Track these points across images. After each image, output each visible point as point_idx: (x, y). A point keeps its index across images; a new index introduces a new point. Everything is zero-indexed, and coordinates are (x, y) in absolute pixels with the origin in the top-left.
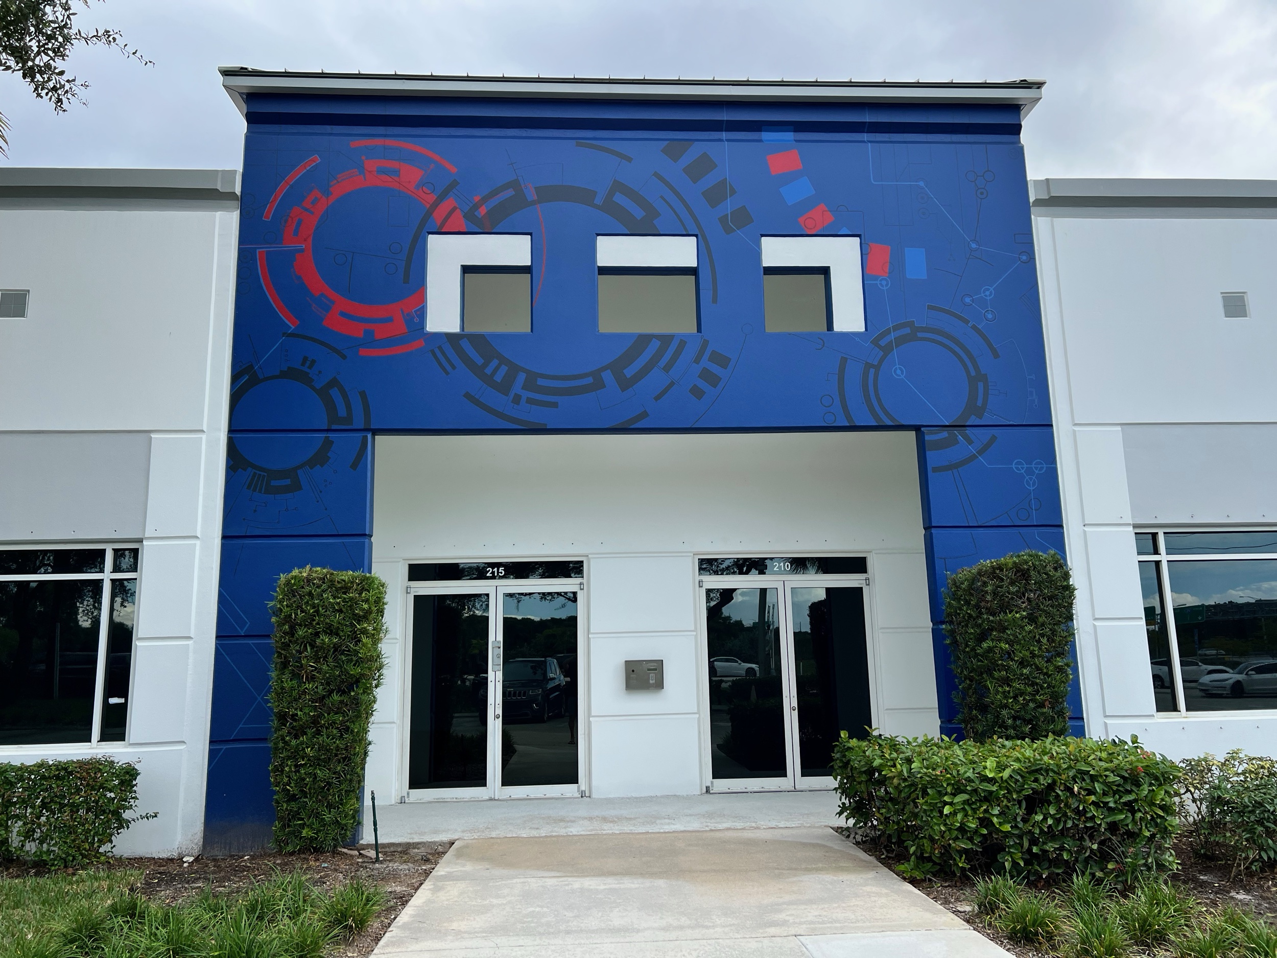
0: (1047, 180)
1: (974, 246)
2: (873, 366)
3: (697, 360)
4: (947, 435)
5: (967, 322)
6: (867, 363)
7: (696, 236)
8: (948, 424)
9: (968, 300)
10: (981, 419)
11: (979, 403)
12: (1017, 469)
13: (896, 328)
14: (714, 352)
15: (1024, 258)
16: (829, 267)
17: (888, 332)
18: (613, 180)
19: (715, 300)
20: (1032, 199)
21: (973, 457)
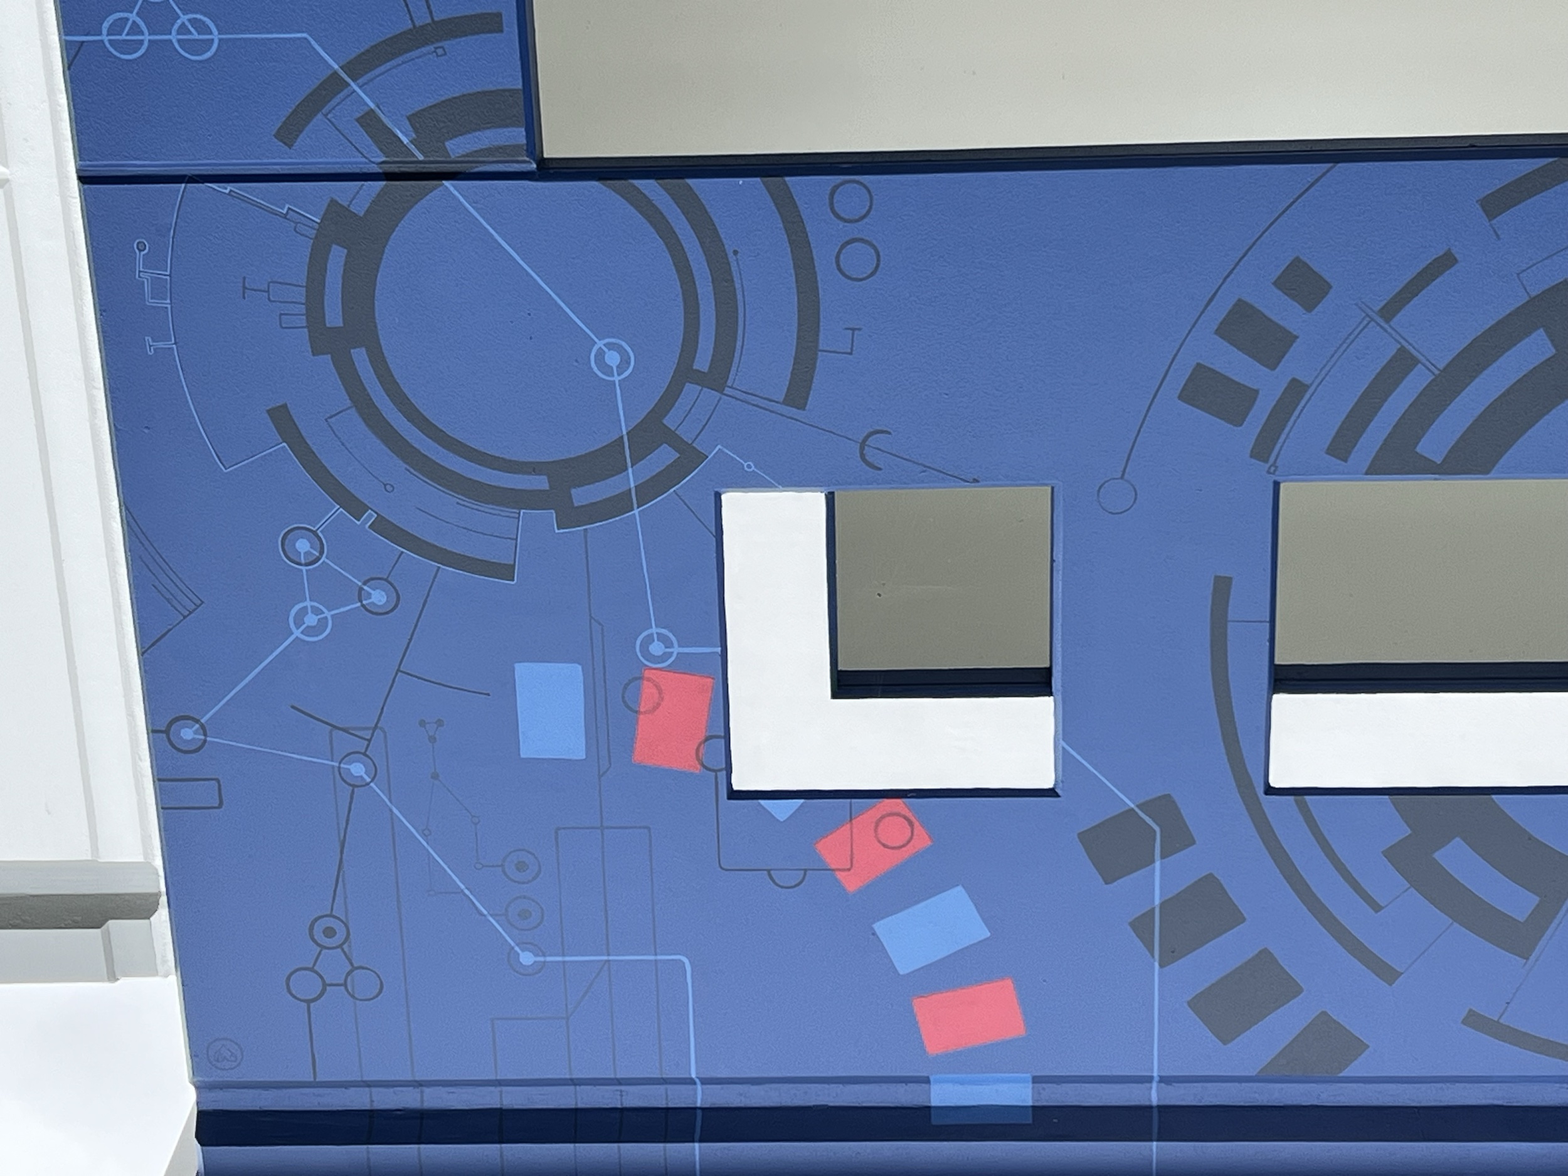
0: (112, 977)
1: (358, 769)
2: (701, 379)
3: (1296, 390)
4: (449, 145)
5: (382, 526)
6: (721, 390)
7: (1270, 790)
8: (446, 183)
9: (378, 597)
10: (333, 202)
11: (337, 256)
12: (202, 28)
13: (620, 504)
14: (1237, 418)
15: (188, 733)
16: (835, 695)
17: (649, 490)
18: (1532, 958)
19: (1222, 587)
20: (162, 915)
21: (358, 67)
